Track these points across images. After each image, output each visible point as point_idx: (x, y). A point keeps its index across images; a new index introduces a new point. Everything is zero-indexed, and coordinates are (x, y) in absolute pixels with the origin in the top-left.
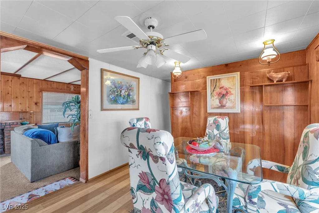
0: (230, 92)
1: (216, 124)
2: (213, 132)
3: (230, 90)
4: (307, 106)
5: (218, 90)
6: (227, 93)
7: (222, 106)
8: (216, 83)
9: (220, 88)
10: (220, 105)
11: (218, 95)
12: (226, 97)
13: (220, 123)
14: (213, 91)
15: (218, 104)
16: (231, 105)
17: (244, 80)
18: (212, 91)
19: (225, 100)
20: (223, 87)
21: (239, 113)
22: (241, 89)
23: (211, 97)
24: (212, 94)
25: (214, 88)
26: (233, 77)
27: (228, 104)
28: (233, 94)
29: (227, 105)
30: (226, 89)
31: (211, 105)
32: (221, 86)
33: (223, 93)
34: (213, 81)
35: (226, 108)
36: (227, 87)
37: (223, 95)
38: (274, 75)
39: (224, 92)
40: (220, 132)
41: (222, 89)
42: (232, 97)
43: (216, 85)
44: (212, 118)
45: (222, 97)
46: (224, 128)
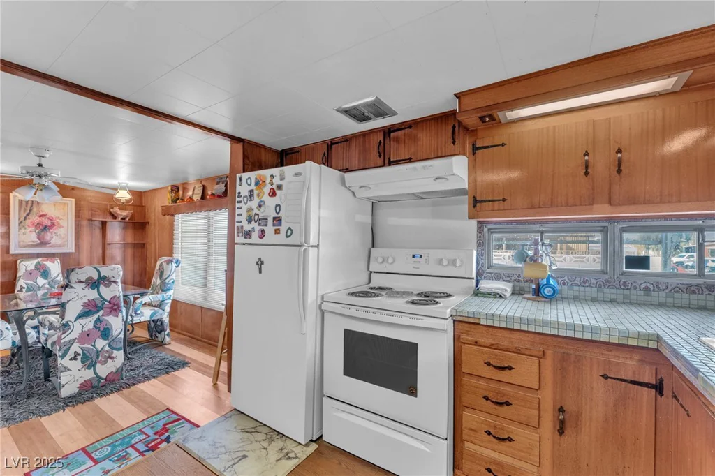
0: (59, 224)
1: (42, 271)
2: (36, 282)
3: (58, 220)
4: (144, 244)
5: (34, 218)
6: (53, 224)
7: (43, 243)
8: (31, 206)
9: (41, 216)
10: (39, 242)
11: (36, 226)
12: (51, 230)
13: (48, 268)
14: (25, 219)
15: (36, 239)
16: (59, 242)
17: (80, 210)
18: (22, 219)
19: (49, 234)
20: (45, 215)
21: (72, 253)
22: (75, 221)
23: (20, 229)
24: (21, 223)
25: (28, 215)
26: (65, 203)
27: (55, 240)
28: (63, 227)
29: (53, 242)
30: (51, 219)
31: (19, 242)
32: (41, 213)
33: (44, 224)
34: (24, 203)
35: (51, 247)
36: (53, 216)
37: (46, 227)
38: (120, 212)
39: (49, 223)
40: (49, 280)
41: (43, 218)
42: (62, 231)
43: (30, 211)
44: (32, 262)
45: (42, 230)
46: (56, 274)
